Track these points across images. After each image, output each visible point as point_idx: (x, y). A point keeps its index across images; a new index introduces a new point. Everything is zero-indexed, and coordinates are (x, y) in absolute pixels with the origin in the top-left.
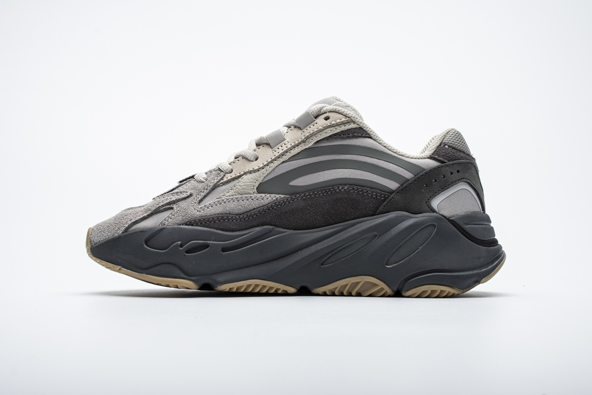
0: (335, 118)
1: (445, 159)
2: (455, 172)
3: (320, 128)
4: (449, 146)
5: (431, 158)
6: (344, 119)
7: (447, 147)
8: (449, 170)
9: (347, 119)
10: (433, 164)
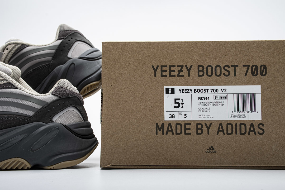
0: (10, 47)
1: (64, 37)
2: (70, 39)
3: (7, 54)
4: (63, 31)
5: (58, 39)
6: (14, 45)
7: (62, 32)
8: (67, 40)
9: (15, 44)
10: (60, 41)
